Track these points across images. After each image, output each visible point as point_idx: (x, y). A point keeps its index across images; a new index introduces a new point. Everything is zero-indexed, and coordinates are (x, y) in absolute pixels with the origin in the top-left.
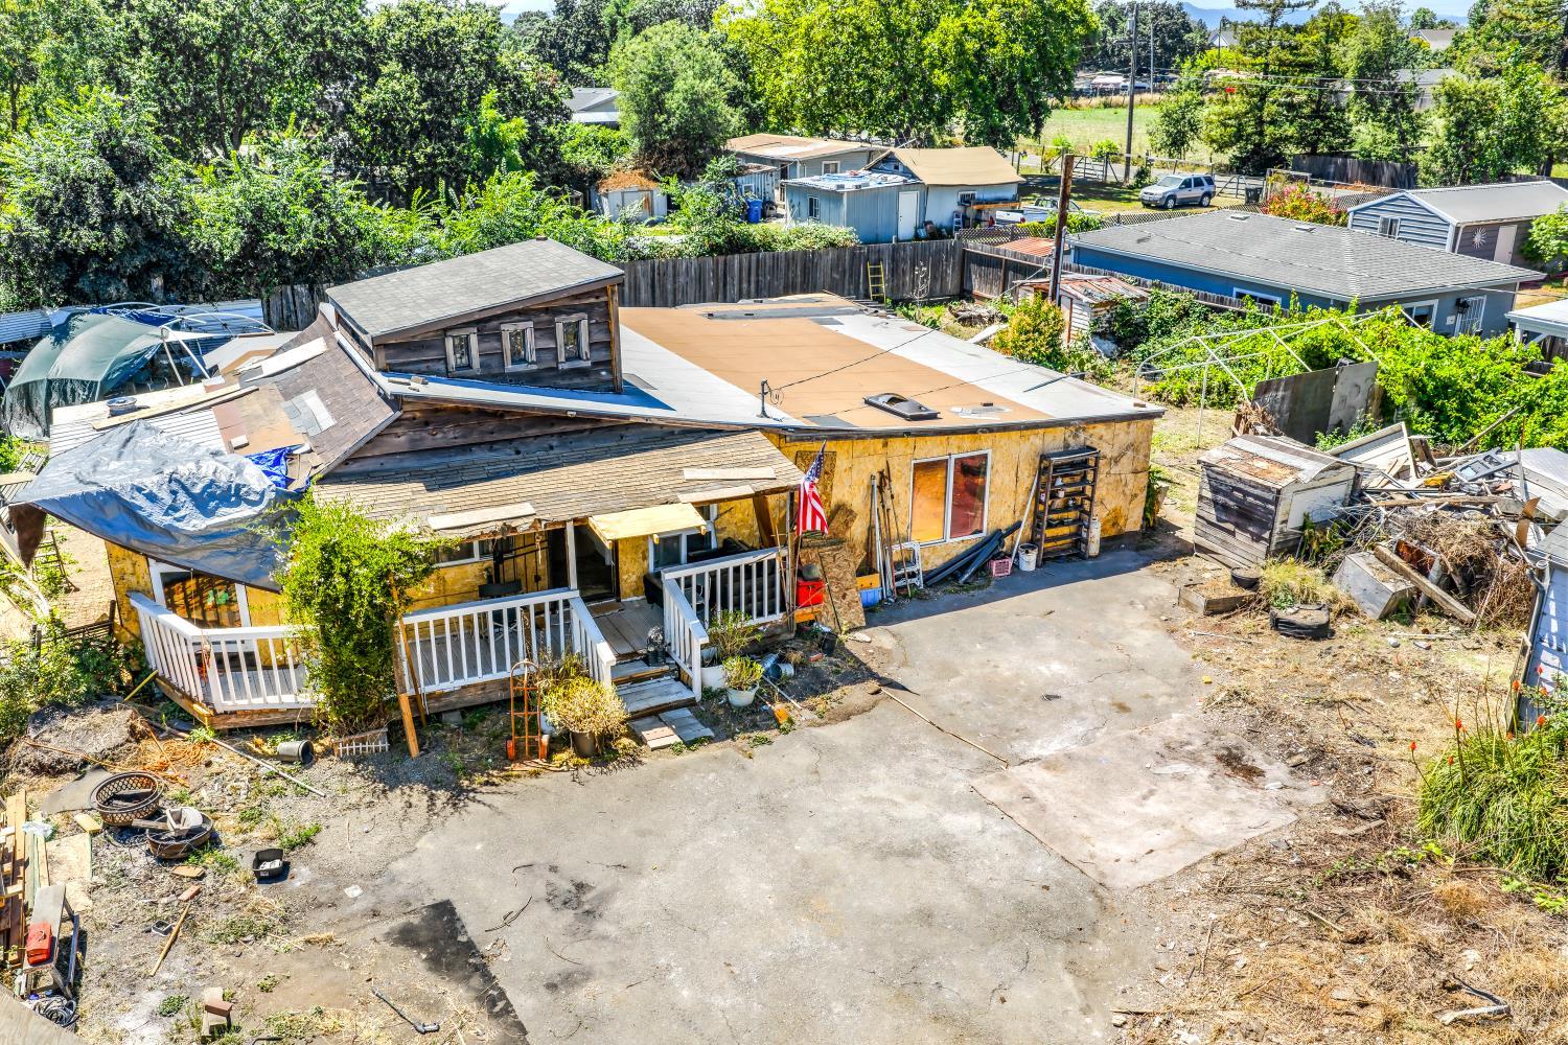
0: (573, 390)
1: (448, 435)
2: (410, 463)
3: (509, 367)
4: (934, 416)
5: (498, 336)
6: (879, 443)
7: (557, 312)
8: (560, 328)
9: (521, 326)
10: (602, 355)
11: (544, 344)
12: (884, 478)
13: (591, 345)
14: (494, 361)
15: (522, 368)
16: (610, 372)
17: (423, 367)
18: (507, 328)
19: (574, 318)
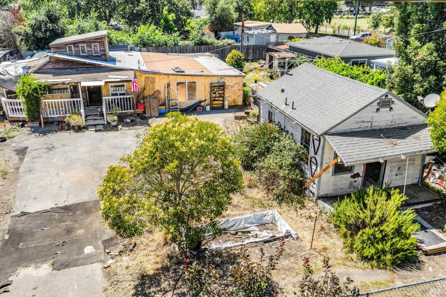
0: (97, 60)
1: (61, 66)
2: (53, 71)
3: (81, 54)
4: (184, 72)
5: (78, 47)
6: (166, 76)
7: (92, 42)
8: (92, 46)
9: (84, 45)
10: (103, 53)
11: (89, 49)
12: (169, 85)
13: (100, 50)
14: (78, 52)
15: (84, 54)
16: (105, 56)
17: (62, 53)
18: (80, 45)
19: (96, 44)
